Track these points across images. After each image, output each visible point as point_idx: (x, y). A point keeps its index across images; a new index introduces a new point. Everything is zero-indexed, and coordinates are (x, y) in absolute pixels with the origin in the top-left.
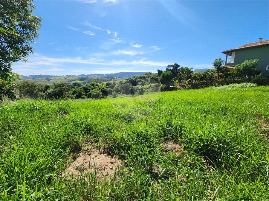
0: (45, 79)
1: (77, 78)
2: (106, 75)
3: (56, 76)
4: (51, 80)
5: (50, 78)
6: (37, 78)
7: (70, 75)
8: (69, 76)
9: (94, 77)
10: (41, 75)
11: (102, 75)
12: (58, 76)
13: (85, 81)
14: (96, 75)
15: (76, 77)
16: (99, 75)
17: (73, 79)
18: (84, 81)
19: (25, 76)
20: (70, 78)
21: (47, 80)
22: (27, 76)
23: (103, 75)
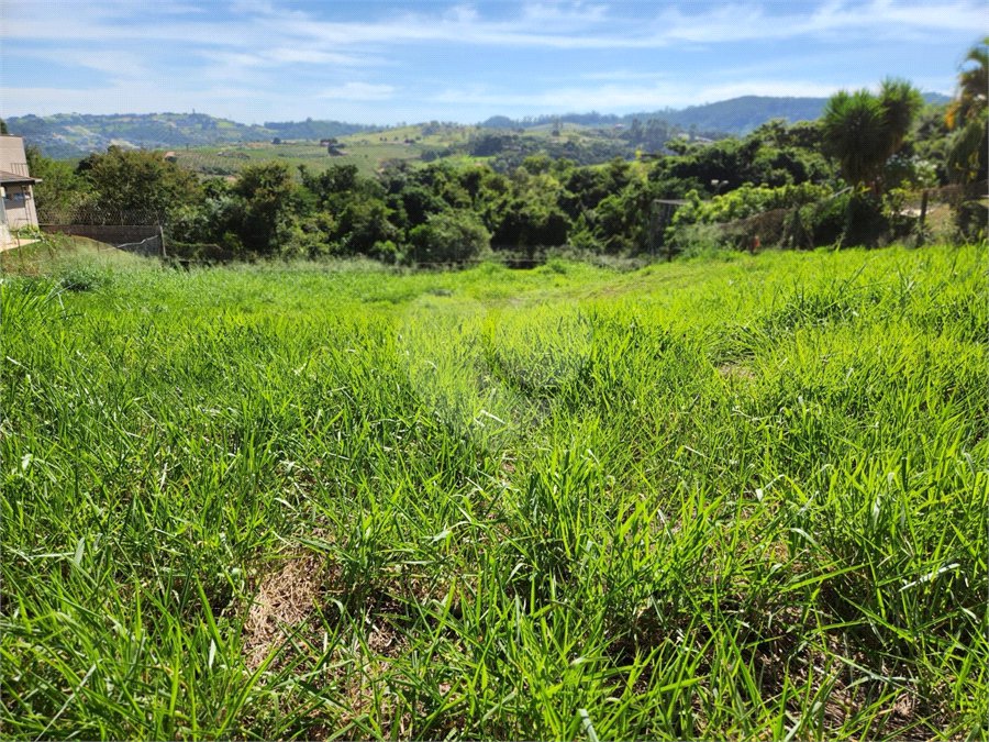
0: (318, 142)
1: (464, 140)
2: (628, 118)
3: (372, 130)
4: (342, 146)
5: (340, 140)
6: (293, 138)
7: (434, 124)
8: (430, 129)
9: (556, 133)
10: (309, 120)
11: (606, 119)
12: (380, 130)
13: (498, 159)
14: (573, 118)
15: (459, 136)
16: (592, 118)
17: (446, 145)
18: (493, 158)
19: (248, 124)
20: (432, 142)
21: (325, 150)
22: (255, 126)
23: (613, 119)
